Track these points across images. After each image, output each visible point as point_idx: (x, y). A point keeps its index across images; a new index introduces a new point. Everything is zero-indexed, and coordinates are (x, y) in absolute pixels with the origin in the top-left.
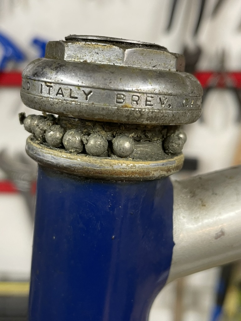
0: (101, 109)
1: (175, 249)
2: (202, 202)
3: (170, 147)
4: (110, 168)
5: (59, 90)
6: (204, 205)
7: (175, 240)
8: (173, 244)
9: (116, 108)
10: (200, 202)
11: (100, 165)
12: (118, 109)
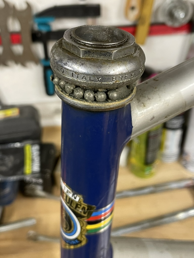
0: (105, 85)
1: (133, 128)
2: (144, 104)
3: (131, 86)
4: (109, 107)
5: (83, 77)
6: (145, 106)
7: (133, 125)
8: (132, 127)
9: (112, 83)
10: (142, 105)
11: (104, 106)
12: (113, 83)
